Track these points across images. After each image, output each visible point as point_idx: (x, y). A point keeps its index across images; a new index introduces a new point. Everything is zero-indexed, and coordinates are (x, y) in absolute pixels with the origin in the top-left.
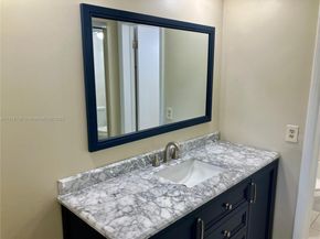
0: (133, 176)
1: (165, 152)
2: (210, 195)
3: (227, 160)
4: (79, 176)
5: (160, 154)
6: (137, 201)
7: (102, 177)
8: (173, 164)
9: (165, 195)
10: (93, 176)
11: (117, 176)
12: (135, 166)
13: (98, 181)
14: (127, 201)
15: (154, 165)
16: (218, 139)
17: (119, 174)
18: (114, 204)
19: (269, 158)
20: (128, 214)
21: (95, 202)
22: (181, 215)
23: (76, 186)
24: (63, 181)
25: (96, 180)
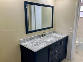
0: (36, 39)
1: (42, 35)
2: (52, 42)
3: (56, 36)
4: (24, 39)
5: (41, 35)
6: (37, 44)
7: (29, 39)
8: (44, 37)
9: (43, 43)
10: (27, 39)
11: (32, 39)
12: (36, 37)
13: (28, 40)
14: (35, 44)
15: (40, 37)
16: (54, 32)
17: (33, 39)
18: (32, 44)
19: (66, 36)
20: (35, 46)
21: (28, 44)
22: (46, 46)
23: (23, 41)
24: (21, 40)
25: (27, 40)
